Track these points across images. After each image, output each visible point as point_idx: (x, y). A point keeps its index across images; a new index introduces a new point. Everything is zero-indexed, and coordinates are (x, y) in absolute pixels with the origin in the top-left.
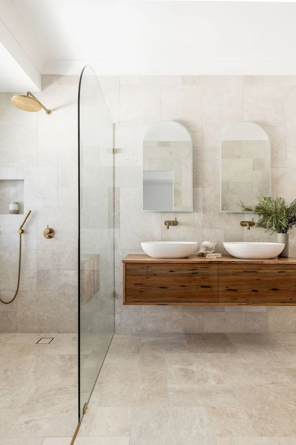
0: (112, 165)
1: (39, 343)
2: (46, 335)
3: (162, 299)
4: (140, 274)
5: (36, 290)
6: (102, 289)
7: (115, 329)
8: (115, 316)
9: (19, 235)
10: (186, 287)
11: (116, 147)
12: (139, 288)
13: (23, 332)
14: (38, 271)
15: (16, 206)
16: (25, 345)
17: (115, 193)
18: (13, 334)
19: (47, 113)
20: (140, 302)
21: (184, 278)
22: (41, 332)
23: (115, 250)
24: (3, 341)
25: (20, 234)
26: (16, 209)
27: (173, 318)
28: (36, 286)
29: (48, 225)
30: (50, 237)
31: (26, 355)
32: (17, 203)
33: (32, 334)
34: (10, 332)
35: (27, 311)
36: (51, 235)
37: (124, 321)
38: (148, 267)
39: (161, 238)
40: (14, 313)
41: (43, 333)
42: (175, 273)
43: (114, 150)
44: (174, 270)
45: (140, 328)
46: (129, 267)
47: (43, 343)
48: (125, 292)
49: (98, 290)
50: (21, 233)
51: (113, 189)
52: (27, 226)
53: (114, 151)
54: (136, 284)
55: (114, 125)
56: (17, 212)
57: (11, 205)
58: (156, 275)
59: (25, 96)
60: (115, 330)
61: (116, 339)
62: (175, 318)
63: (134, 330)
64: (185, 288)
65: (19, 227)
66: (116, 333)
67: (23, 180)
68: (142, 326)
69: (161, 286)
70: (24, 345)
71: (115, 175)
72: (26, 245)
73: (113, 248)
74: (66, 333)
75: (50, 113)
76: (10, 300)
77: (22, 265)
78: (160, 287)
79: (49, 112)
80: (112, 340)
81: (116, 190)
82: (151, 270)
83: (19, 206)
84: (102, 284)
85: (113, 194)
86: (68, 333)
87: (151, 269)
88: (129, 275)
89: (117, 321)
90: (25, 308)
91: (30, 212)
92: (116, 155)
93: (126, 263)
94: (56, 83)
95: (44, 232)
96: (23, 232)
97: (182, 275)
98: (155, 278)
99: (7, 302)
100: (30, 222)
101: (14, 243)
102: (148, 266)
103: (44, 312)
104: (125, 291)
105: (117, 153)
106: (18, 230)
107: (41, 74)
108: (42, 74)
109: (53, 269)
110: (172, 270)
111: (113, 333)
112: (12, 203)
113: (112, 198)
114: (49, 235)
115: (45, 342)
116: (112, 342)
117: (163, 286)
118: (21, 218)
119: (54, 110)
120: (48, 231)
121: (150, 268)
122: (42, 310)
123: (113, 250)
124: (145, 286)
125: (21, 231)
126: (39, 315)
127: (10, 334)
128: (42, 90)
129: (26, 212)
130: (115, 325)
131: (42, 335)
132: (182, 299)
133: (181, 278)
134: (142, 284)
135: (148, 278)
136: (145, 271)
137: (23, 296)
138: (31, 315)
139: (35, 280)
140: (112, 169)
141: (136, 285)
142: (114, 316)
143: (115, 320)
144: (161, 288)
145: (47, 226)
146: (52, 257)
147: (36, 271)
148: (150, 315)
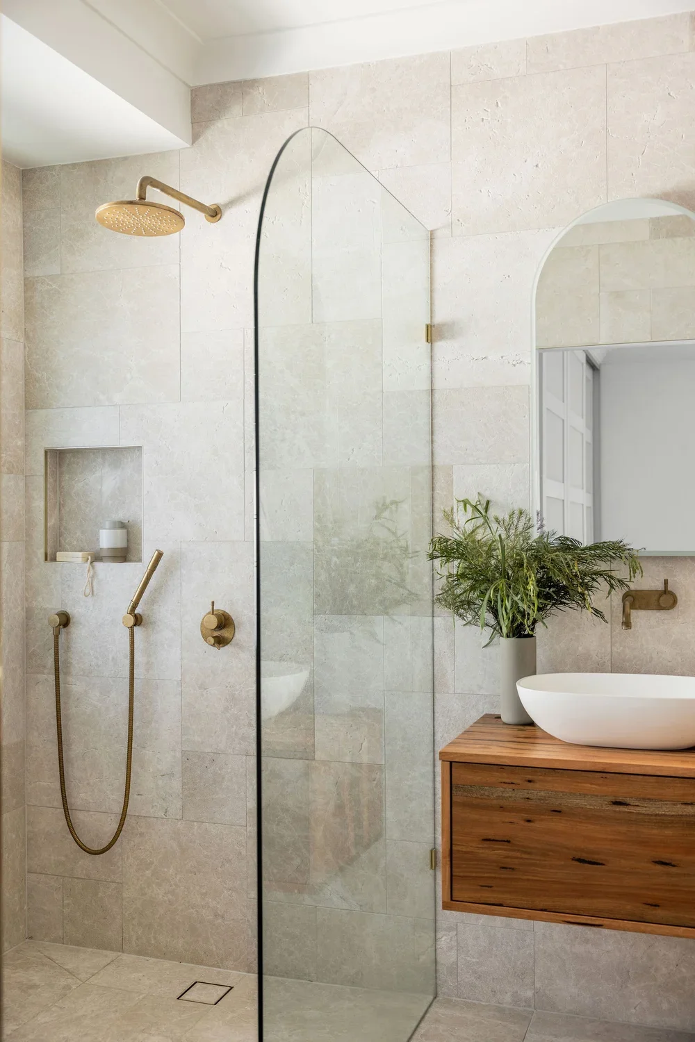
0: (427, 386)
1: (186, 997)
2: (211, 973)
3: (581, 903)
4: (502, 803)
5: (178, 817)
6: (392, 833)
7: (439, 982)
8: (439, 935)
9: (128, 631)
10: (674, 866)
11: (438, 319)
12: (498, 853)
13: (141, 952)
14: (183, 753)
15: (120, 533)
16: (144, 998)
17: (437, 486)
18: (112, 955)
19: (210, 218)
20: (501, 905)
21: (668, 832)
22: (196, 960)
23: (436, 695)
24: (83, 976)
25: (132, 629)
26: (120, 543)
27: (656, 970)
28: (179, 804)
29: (213, 603)
30: (220, 642)
31: (143, 1031)
32: (123, 525)
33: (167, 964)
34: (104, 946)
35: (154, 886)
36: (225, 633)
37: (468, 958)
38: (530, 781)
39: (608, 658)
40: (115, 885)
41: (201, 964)
42: (632, 809)
43: (429, 328)
44: (628, 800)
45: (529, 994)
46: (462, 776)
47: (197, 999)
48: (449, 863)
49: (378, 836)
50: (135, 625)
51: (427, 473)
52: (153, 601)
53: (432, 333)
54: (489, 840)
55: (432, 236)
56: (123, 555)
57: (104, 531)
58: (560, 812)
59: (131, 203)
60: (439, 989)
61: (437, 1021)
62: (664, 971)
63: (508, 998)
64: (673, 870)
65: (128, 605)
66: (440, 998)
67: (139, 448)
68: (538, 985)
69: (578, 855)
70: (141, 997)
71: (437, 421)
72: (149, 666)
73: (430, 686)
74: (275, 975)
75: (219, 216)
76: (105, 844)
77: (136, 732)
78: (574, 859)
79: (215, 213)
80: (422, 1025)
81: (440, 476)
82: (542, 793)
83: (128, 533)
84: (390, 815)
85: (427, 493)
86: (283, 976)
87: (541, 791)
88: (465, 805)
89: (447, 957)
90: (148, 873)
91: (160, 555)
92: (439, 345)
93: (451, 763)
94: (236, 110)
95: (202, 623)
96: (138, 620)
97: (662, 821)
98: (559, 825)
99: (96, 848)
100: (158, 590)
101: (113, 658)
102: (529, 777)
103: (206, 894)
104: (448, 859)
105: (442, 337)
106: (124, 618)
107: (189, 87)
108: (191, 85)
109: (230, 751)
110: (619, 799)
111: (431, 998)
112: (107, 524)
113: (427, 503)
114: (216, 634)
115: (203, 999)
116: (421, 1031)
117: (584, 856)
118: (132, 573)
119: (231, 203)
120: (214, 622)
121: (537, 785)
122: (197, 888)
123: (430, 695)
124: (518, 851)
125: (132, 621)
126: (189, 902)
127: (105, 952)
128: (195, 138)
129: (148, 556)
130: (436, 971)
131: (200, 972)
132: (660, 913)
133: (655, 831)
134: (508, 842)
135: (529, 821)
136: (520, 794)
137: (142, 834)
138: (166, 898)
139: (176, 784)
140: (426, 398)
141: (486, 844)
142: (433, 935)
143: (438, 951)
144: (578, 863)
145: (210, 603)
146: (226, 709)
147: (179, 755)
148: (568, 947)
